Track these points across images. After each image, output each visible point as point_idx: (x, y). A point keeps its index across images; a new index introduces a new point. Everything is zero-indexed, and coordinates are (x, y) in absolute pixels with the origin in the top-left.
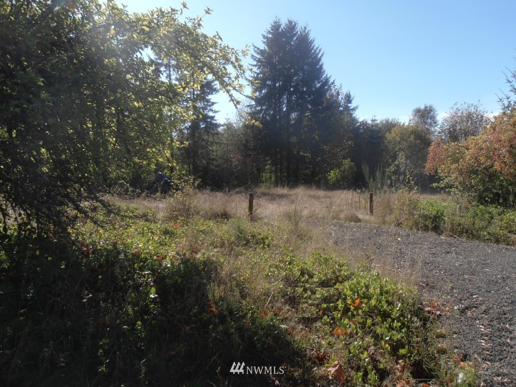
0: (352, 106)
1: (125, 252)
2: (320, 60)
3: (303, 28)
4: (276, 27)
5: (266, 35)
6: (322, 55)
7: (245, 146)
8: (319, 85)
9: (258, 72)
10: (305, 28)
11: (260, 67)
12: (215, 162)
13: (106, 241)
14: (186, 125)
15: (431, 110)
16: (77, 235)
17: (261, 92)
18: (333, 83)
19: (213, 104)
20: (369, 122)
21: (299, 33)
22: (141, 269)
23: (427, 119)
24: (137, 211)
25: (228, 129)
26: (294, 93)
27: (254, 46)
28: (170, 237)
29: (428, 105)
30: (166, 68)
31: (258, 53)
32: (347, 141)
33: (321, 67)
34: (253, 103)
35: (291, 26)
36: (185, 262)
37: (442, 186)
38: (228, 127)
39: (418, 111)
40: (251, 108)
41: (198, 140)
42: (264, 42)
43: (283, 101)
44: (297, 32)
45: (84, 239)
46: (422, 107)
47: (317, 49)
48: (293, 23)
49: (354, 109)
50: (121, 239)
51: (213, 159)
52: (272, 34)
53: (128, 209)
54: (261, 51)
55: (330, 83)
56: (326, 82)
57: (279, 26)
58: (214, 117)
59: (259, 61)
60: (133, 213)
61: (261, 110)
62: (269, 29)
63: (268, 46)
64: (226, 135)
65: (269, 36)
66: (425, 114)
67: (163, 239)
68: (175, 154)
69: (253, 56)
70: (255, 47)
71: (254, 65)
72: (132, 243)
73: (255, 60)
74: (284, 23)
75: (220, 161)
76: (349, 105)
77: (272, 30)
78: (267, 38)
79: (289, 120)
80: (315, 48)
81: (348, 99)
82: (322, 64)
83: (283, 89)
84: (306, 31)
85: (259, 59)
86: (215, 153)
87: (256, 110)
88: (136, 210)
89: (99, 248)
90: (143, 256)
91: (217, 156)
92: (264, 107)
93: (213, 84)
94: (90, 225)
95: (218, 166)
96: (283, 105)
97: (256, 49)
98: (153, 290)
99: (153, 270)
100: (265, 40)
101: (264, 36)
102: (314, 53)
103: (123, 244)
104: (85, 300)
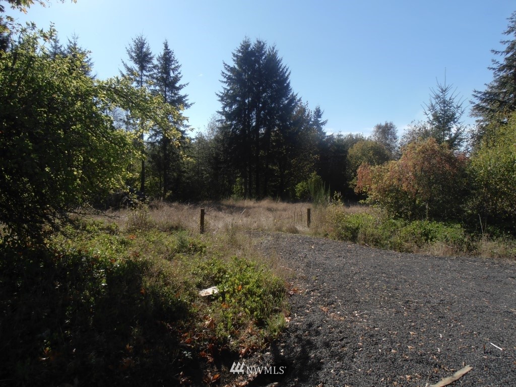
0: (321, 120)
1: (87, 257)
2: (287, 78)
3: (272, 48)
4: (245, 47)
5: (236, 53)
6: (289, 74)
7: (216, 158)
8: (286, 102)
9: (229, 88)
10: (273, 48)
11: (230, 84)
12: (185, 174)
13: (73, 249)
14: (157, 138)
15: (392, 127)
16: (51, 244)
17: (231, 107)
18: (300, 100)
19: (184, 118)
20: (335, 137)
21: (268, 53)
22: (98, 268)
23: (388, 135)
24: (102, 225)
25: (199, 143)
26: (263, 108)
27: (224, 63)
28: (125, 246)
29: (389, 122)
30: (138, 84)
31: (228, 71)
32: (313, 155)
33: (288, 85)
34: (224, 118)
35: (260, 47)
36: (129, 262)
37: (368, 202)
38: (199, 140)
39: (379, 127)
40: (222, 123)
41: (169, 153)
42: (234, 60)
43: (252, 116)
44: (265, 52)
45: (56, 248)
46: (383, 124)
47: (285, 68)
48: (262, 43)
49: (323, 124)
50: (85, 248)
51: (184, 172)
52: (242, 53)
53: (94, 223)
54: (231, 68)
55: (297, 101)
56: (293, 99)
57: (249, 45)
58: (185, 131)
59: (229, 78)
60: (98, 226)
61: (231, 125)
62: (239, 48)
63: (237, 64)
64: (197, 149)
65: (239, 54)
66: (386, 130)
67: (119, 248)
68: (146, 167)
69: (223, 73)
70: (226, 65)
71: (224, 82)
72: (93, 250)
73: (225, 77)
74: (253, 43)
75: (192, 174)
76: (319, 119)
77: (242, 49)
78: (237, 56)
79: (258, 134)
80: (283, 67)
81: (318, 113)
82: (289, 83)
83: (252, 106)
84: (275, 51)
85: (229, 76)
86: (186, 166)
87: (226, 124)
88: (101, 223)
89: (67, 254)
90: (100, 259)
91: (188, 168)
92: (234, 122)
93: (184, 99)
94: (61, 237)
95: (189, 178)
96: (252, 120)
97: (226, 67)
98: (104, 280)
99: (106, 269)
100: (235, 58)
101: (234, 55)
102: (282, 71)
103: (87, 251)
104: (57, 287)
